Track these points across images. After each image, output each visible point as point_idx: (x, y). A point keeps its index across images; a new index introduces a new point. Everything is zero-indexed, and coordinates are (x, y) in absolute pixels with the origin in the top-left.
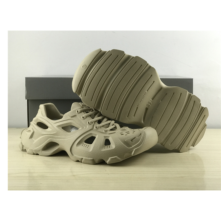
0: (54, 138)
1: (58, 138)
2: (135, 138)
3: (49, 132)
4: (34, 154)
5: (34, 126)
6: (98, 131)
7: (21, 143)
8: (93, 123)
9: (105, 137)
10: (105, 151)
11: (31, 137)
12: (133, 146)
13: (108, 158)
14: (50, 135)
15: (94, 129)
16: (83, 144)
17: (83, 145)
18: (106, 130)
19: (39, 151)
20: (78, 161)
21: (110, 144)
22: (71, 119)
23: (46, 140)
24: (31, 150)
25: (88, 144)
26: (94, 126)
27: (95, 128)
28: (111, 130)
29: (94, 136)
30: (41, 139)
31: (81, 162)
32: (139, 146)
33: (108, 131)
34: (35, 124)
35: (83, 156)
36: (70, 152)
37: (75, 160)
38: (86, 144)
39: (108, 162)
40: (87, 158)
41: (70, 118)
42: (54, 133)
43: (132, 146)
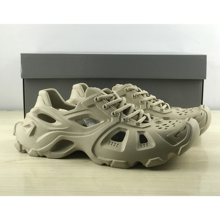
0: (66, 134)
1: (71, 135)
2: (179, 132)
3: (58, 127)
4: (39, 156)
5: (34, 119)
6: (127, 124)
7: (18, 141)
8: (119, 113)
9: (138, 132)
10: (142, 151)
11: (33, 133)
12: (178, 144)
13: (148, 160)
14: (60, 131)
15: (122, 122)
16: (110, 142)
17: (110, 144)
18: (137, 123)
19: (47, 152)
20: (104, 165)
21: (147, 141)
22: (87, 110)
23: (55, 138)
24: (35, 151)
25: (117, 143)
26: (121, 118)
27: (122, 120)
28: (144, 122)
29: (123, 130)
30: (47, 136)
31: (110, 166)
32: (186, 143)
33: (141, 124)
34: (35, 116)
35: (111, 159)
36: (92, 153)
37: (100, 163)
38: (114, 142)
39: (147, 165)
40: (117, 161)
41: (87, 108)
42: (66, 128)
43: (176, 143)
